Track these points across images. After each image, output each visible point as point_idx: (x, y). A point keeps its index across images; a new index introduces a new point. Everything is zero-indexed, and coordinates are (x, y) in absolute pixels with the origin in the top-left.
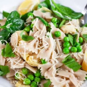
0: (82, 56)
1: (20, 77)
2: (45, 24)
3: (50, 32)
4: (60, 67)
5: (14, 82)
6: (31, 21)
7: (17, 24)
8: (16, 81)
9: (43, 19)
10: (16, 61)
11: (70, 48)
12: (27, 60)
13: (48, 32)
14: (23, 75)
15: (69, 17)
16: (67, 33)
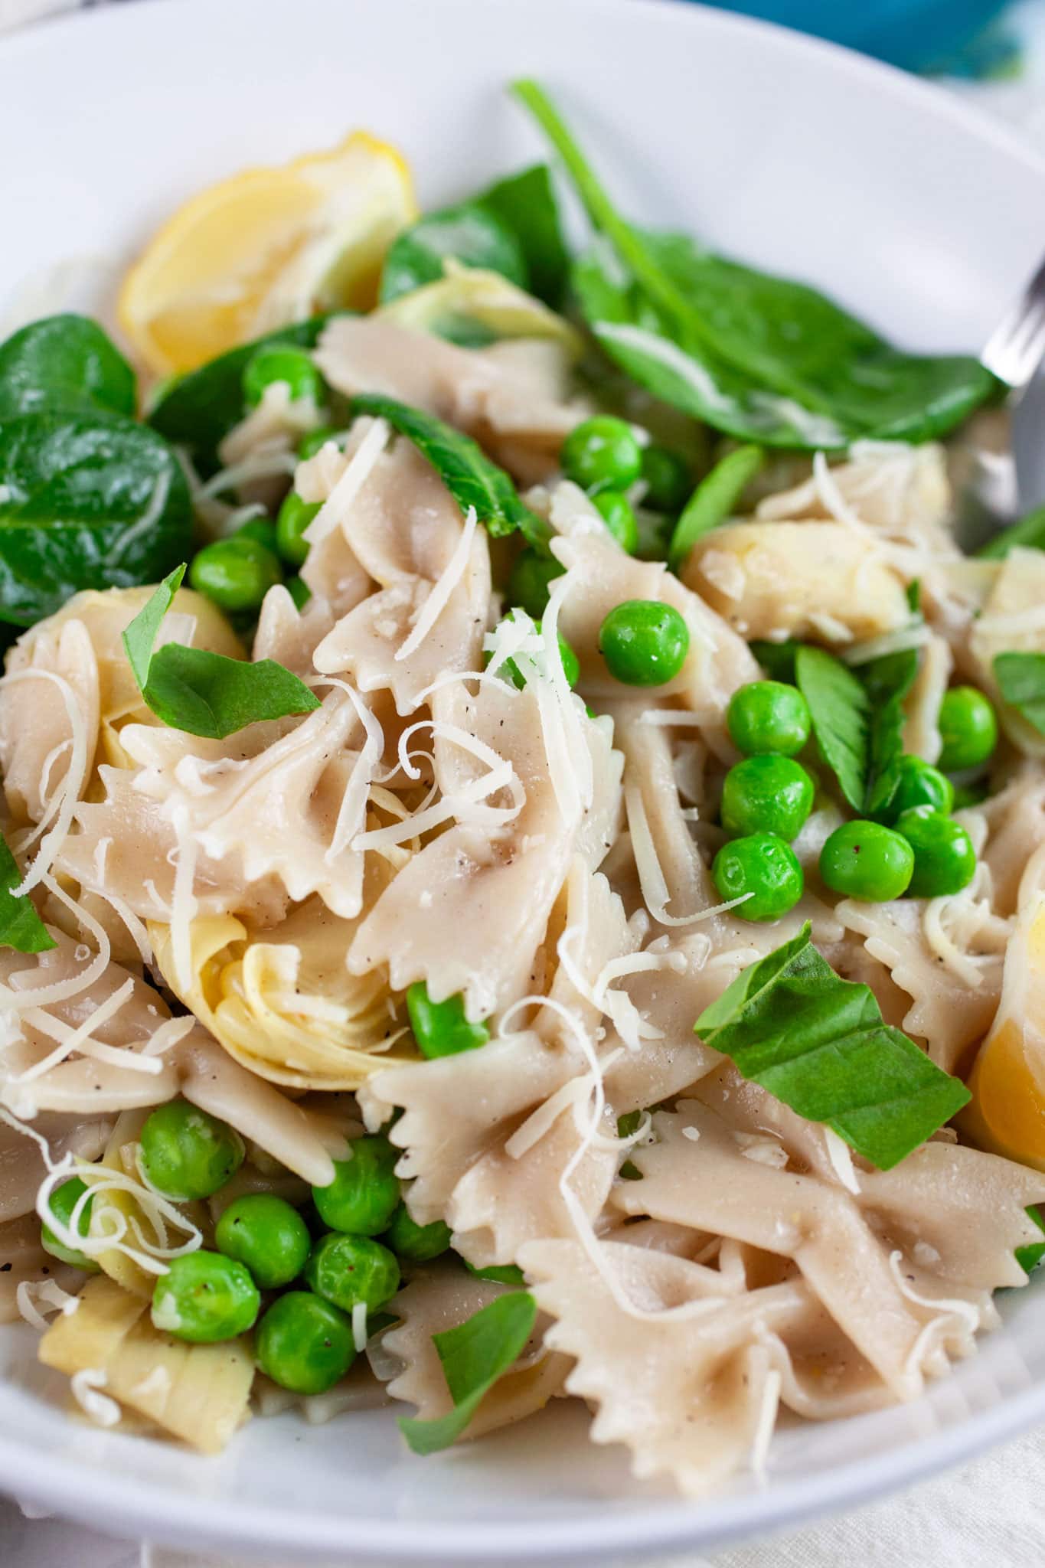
0: (981, 947)
1: (113, 1228)
2: (474, 496)
3: (536, 613)
4: (668, 1105)
5: (35, 1300)
6: (288, 462)
7: (97, 493)
8: (52, 1291)
9: (451, 440)
10: (63, 1011)
11: (814, 835)
12: (215, 994)
13: (518, 612)
14: (160, 1204)
15: (809, 408)
16: (781, 635)
